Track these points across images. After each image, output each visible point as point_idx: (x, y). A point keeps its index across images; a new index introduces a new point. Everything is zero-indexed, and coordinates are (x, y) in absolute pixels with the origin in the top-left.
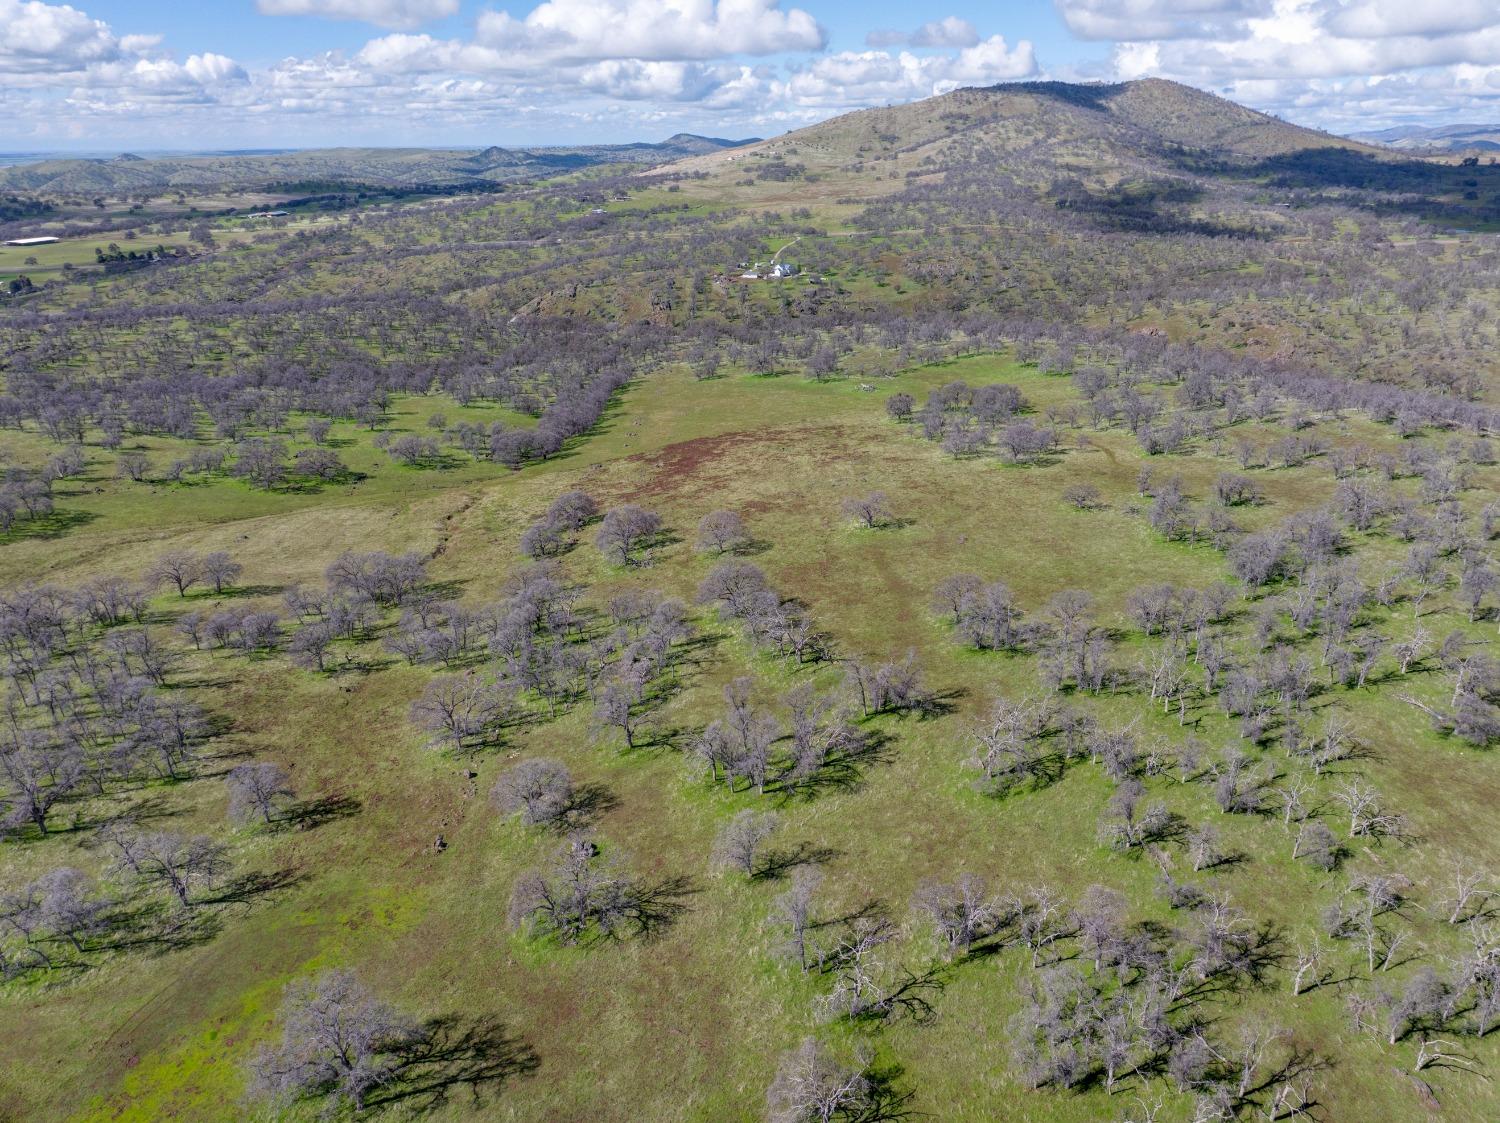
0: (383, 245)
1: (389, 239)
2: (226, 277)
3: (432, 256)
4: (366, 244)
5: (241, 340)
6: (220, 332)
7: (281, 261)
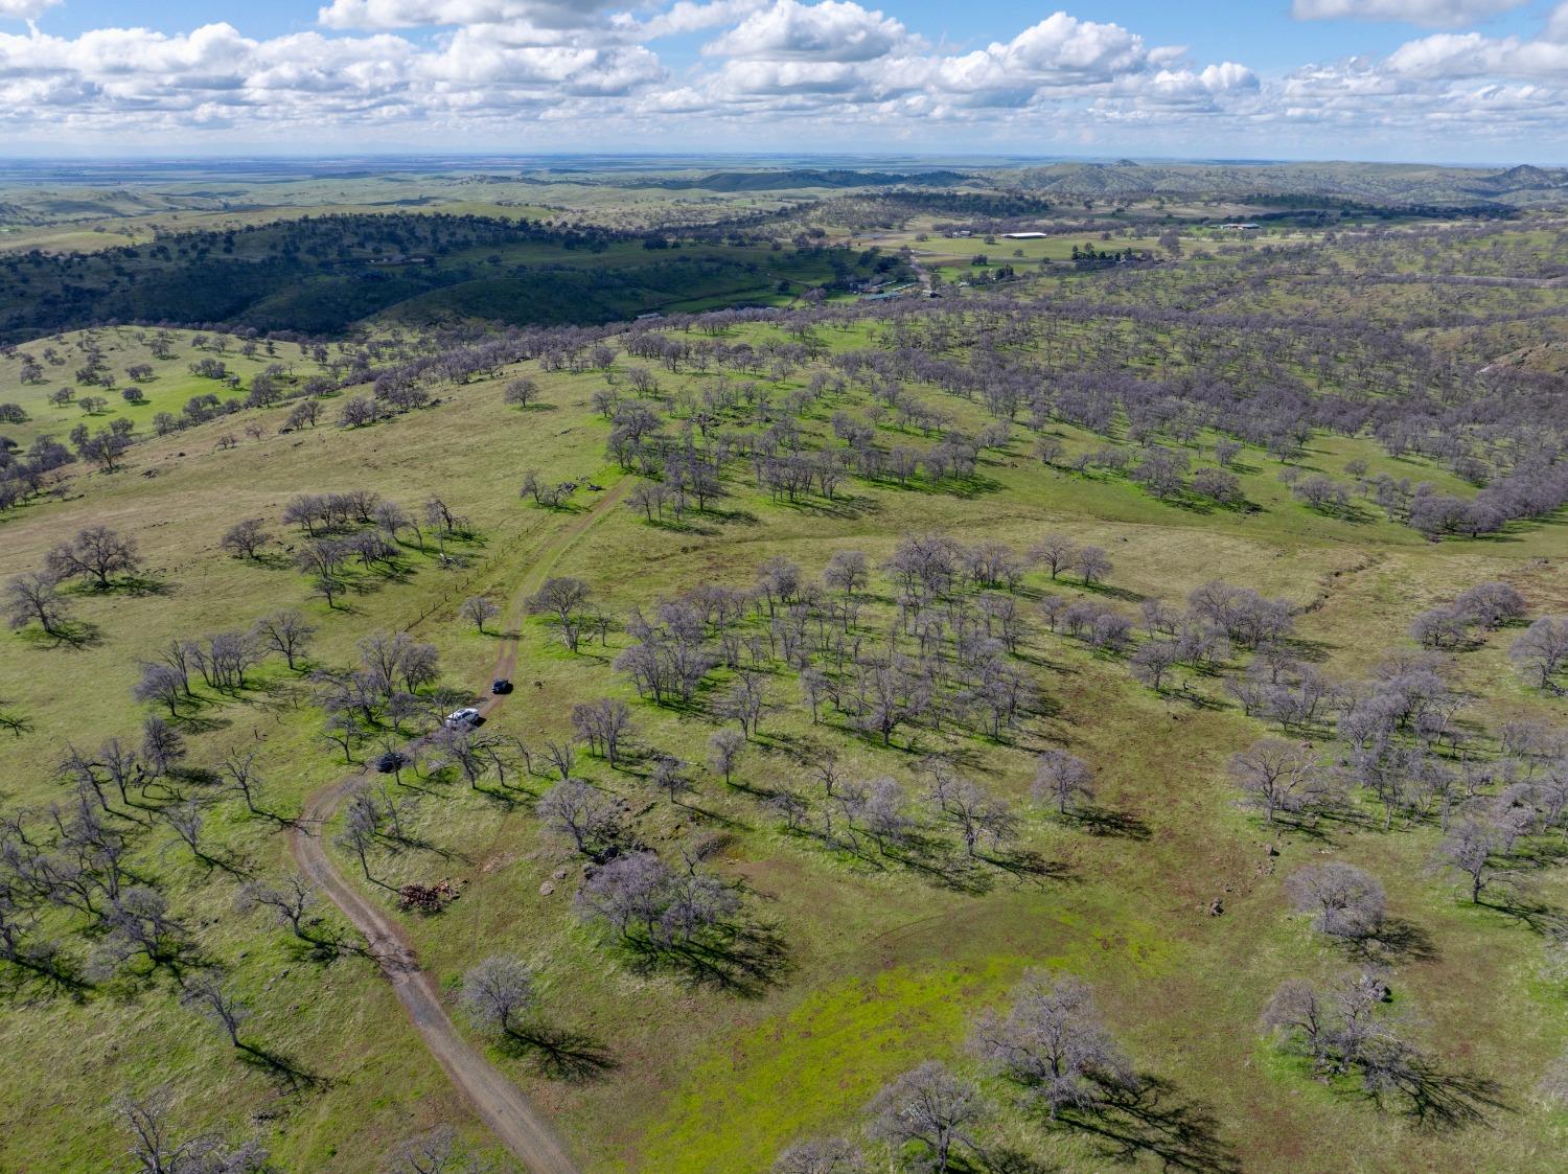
0: (1353, 269)
1: (1361, 263)
2: (1181, 285)
3: (1406, 287)
4: (1334, 266)
5: (1177, 349)
6: (1160, 338)
7: (1239, 274)
